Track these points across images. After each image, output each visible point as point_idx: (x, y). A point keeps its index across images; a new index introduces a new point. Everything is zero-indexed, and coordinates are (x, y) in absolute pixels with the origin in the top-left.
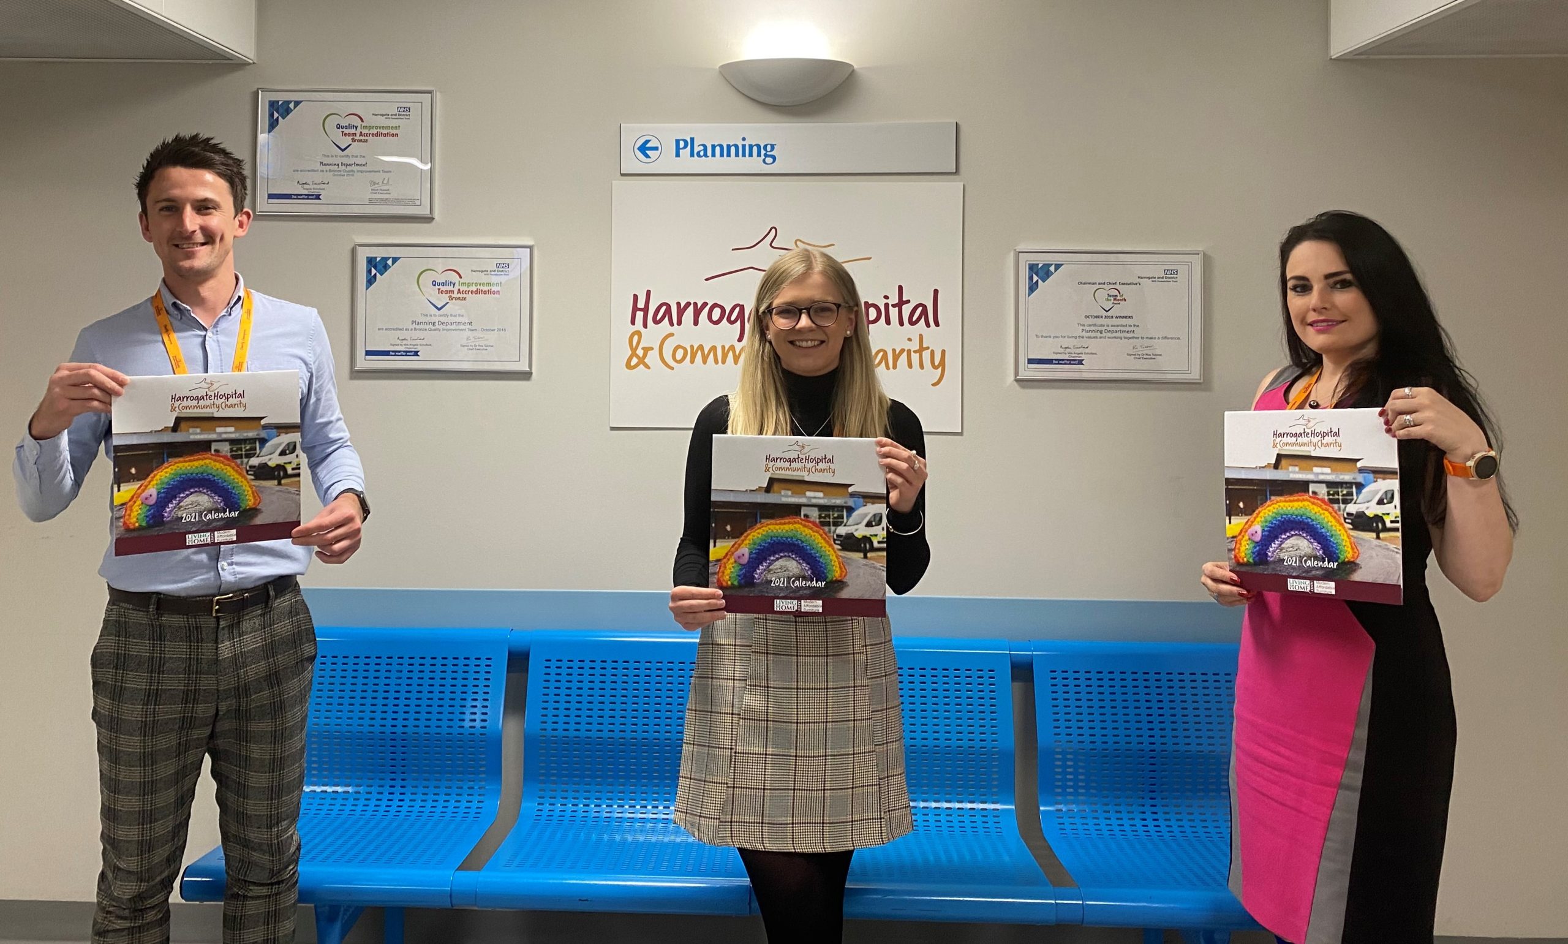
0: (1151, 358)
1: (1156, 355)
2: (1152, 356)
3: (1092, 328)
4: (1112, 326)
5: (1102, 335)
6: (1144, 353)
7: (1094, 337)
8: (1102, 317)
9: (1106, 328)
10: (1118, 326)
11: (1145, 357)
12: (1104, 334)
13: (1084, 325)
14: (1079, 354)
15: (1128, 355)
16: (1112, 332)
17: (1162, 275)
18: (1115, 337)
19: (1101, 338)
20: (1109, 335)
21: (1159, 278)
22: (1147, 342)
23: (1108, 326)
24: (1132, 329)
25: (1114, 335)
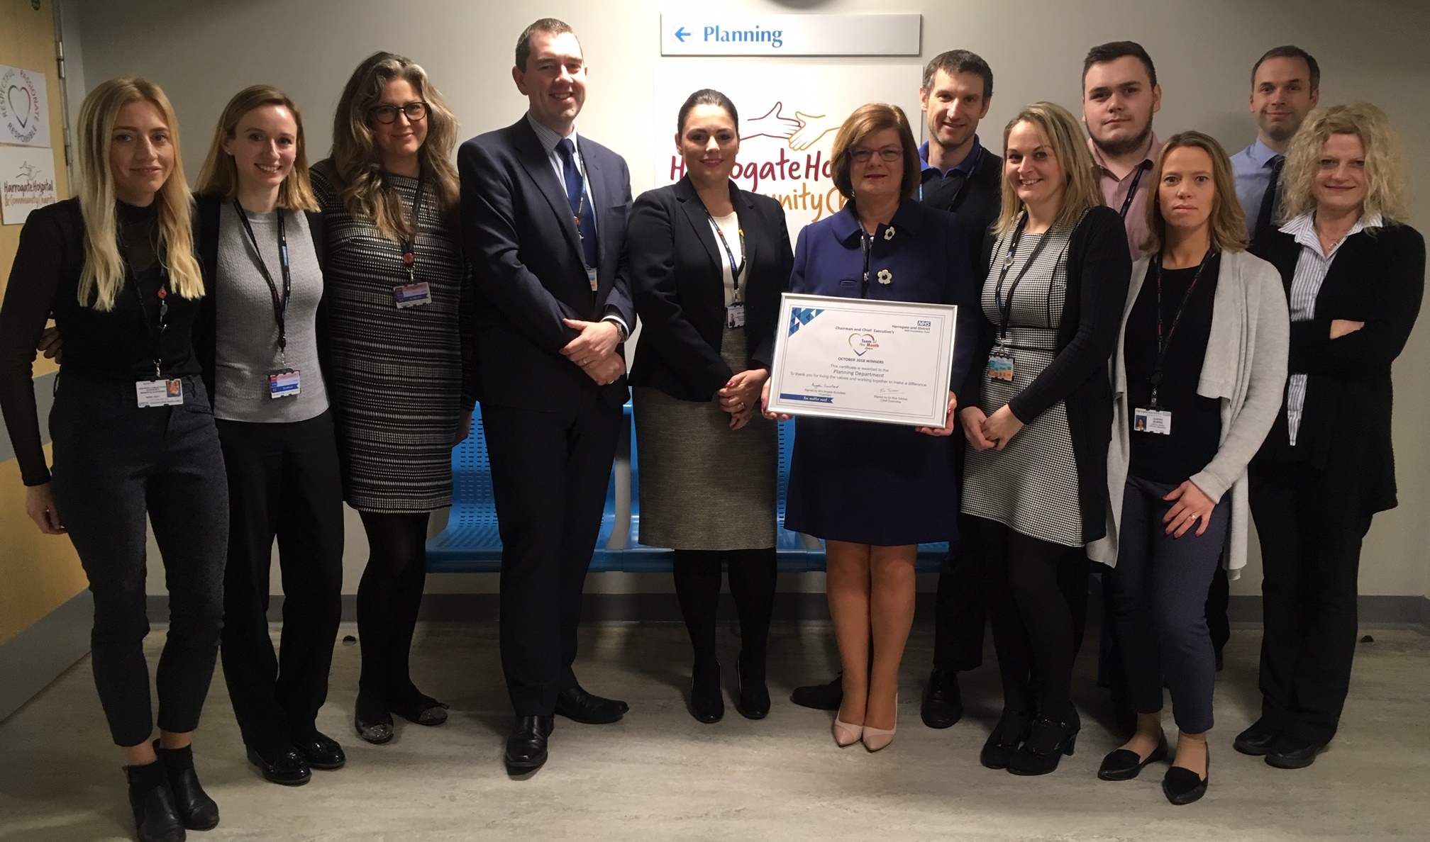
0: (897, 402)
1: (901, 399)
2: (898, 400)
3: (844, 370)
4: (863, 369)
5: (852, 377)
6: (891, 396)
7: (845, 378)
8: (854, 360)
9: (857, 370)
10: (868, 369)
11: (891, 400)
12: (854, 376)
13: (837, 367)
14: (828, 392)
15: (875, 396)
16: (863, 374)
17: (916, 325)
18: (865, 380)
19: (851, 379)
20: (860, 377)
21: (911, 328)
22: (895, 386)
23: (859, 368)
24: (882, 373)
25: (864, 377)
